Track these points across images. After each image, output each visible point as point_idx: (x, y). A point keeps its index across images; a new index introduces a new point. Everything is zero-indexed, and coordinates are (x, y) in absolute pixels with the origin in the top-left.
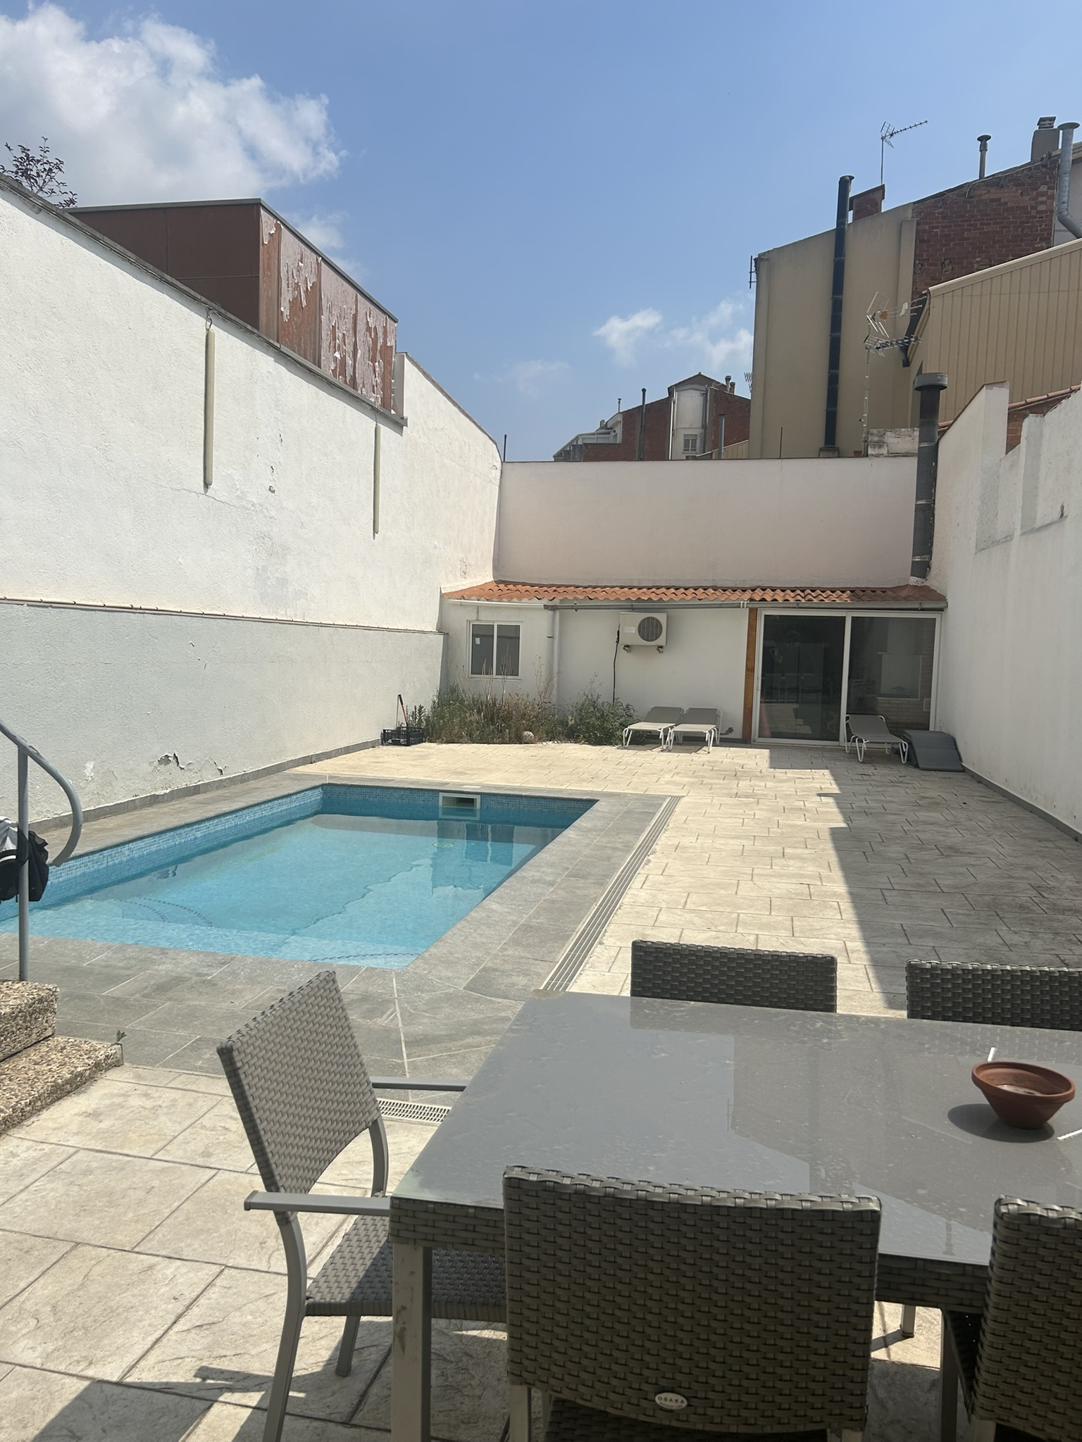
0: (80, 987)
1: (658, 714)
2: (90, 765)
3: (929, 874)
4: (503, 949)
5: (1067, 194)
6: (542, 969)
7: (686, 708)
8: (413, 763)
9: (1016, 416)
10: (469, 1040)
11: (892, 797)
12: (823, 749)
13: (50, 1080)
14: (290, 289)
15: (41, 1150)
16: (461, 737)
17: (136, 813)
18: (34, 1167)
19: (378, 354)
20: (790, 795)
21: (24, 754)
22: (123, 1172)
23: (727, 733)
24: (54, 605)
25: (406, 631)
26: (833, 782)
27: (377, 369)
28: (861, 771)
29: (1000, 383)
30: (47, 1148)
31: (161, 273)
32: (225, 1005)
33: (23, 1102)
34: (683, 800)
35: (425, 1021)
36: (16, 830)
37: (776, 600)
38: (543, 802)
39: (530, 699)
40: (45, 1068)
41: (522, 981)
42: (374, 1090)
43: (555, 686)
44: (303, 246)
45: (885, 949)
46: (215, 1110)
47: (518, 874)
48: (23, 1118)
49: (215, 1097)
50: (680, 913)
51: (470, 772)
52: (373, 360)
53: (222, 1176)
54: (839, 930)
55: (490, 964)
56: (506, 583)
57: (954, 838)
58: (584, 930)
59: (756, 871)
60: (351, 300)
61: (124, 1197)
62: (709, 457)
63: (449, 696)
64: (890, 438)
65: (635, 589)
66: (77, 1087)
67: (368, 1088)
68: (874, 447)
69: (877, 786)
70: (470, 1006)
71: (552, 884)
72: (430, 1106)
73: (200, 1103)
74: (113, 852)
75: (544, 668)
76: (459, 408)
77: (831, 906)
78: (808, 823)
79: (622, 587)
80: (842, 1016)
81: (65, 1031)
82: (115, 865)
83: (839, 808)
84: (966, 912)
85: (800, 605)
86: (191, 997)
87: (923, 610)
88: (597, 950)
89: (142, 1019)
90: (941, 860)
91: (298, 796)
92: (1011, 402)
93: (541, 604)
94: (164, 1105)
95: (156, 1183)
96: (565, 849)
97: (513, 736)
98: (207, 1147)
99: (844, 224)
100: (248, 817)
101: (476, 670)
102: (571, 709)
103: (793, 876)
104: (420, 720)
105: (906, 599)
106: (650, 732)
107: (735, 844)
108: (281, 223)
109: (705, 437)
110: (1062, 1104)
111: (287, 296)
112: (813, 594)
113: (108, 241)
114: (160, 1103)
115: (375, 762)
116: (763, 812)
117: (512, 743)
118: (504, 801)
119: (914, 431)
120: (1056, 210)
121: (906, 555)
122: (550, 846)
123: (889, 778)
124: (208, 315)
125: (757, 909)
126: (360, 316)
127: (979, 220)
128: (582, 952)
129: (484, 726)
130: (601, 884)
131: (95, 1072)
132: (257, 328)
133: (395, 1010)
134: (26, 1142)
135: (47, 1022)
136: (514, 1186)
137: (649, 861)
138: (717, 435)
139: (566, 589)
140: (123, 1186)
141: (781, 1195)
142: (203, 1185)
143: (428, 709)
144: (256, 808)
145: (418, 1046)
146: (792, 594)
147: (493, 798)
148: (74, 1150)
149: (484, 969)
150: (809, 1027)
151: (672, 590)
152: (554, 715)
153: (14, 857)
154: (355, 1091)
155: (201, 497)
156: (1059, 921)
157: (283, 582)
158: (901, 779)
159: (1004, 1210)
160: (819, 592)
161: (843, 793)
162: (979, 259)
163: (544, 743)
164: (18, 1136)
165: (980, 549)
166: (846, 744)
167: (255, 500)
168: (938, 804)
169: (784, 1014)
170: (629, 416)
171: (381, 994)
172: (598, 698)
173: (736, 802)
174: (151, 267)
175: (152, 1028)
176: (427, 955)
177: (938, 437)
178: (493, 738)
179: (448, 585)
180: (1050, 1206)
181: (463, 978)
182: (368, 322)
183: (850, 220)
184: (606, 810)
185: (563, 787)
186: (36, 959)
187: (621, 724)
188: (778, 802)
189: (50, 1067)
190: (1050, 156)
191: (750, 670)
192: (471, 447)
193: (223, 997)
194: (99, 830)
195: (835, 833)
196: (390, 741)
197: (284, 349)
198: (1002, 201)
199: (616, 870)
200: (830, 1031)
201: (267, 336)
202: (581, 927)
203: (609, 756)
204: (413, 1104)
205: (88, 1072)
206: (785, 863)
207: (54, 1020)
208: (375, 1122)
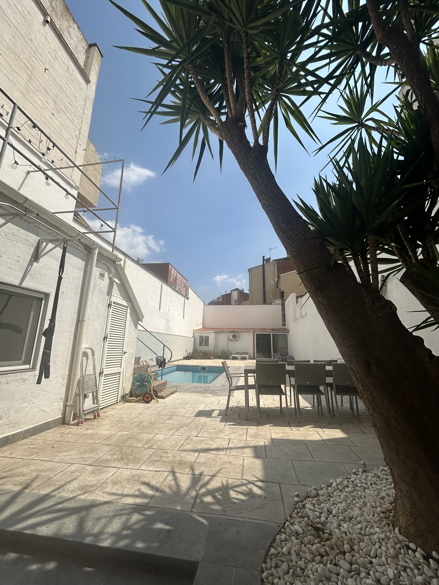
1: (237, 353)
7: (243, 352)
8: (191, 362)
9: (297, 297)
14: (173, 276)
19: (185, 287)
21: (164, 345)
23: (250, 357)
25: (187, 337)
27: (185, 289)
29: (294, 292)
31: (156, 275)
36: (163, 357)
37: (258, 331)
39: (212, 351)
43: (216, 348)
44: (175, 270)
56: (205, 328)
60: (181, 278)
62: (240, 304)
63: (195, 350)
64: (276, 301)
65: (231, 329)
66: (173, 393)
68: (273, 303)
75: (214, 344)
76: (197, 295)
79: (229, 329)
85: (262, 332)
87: (285, 332)
92: (296, 295)
93: (213, 332)
97: (209, 358)
99: (264, 264)
101: (200, 345)
102: (220, 352)
104: (190, 355)
105: (282, 330)
106: (235, 357)
108: (172, 266)
109: (239, 300)
111: (172, 278)
112: (264, 330)
115: (183, 362)
119: (280, 300)
121: (281, 323)
124: (162, 282)
129: (203, 356)
132: (168, 283)
138: (241, 300)
139: (218, 329)
143: (191, 353)
146: (261, 330)
151: (238, 329)
152: (216, 354)
155: (159, 312)
157: (169, 327)
162: (288, 270)
163: (215, 360)
165: (294, 321)
167: (166, 312)
170: (223, 296)
172: (225, 350)
177: (284, 301)
178: (205, 358)
179: (195, 328)
182: (183, 281)
187: (230, 355)
191: (254, 344)
192: (199, 303)
196: (185, 359)
197: (172, 286)
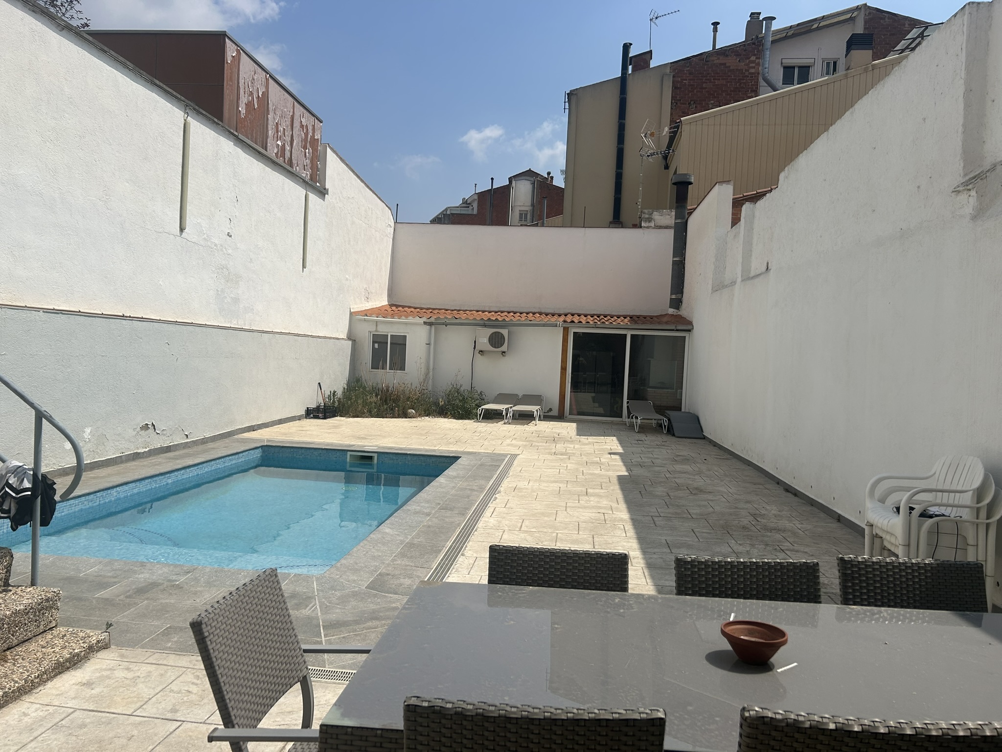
0: (77, 592)
1: (502, 398)
2: (88, 430)
3: (683, 506)
4: (393, 560)
5: (767, 62)
6: (421, 573)
7: (520, 395)
8: (329, 431)
9: (737, 204)
10: (370, 624)
11: (658, 455)
12: (612, 423)
13: (53, 659)
14: (246, 95)
15: (46, 711)
16: (364, 413)
17: (123, 465)
18: (41, 723)
19: (308, 144)
20: (590, 454)
21: (40, 416)
22: (110, 726)
23: (548, 412)
24: (63, 312)
25: (325, 337)
26: (619, 445)
27: (307, 154)
28: (637, 438)
29: (728, 182)
30: (51, 709)
31: (151, 78)
32: (189, 602)
33: (33, 676)
34: (518, 457)
35: (337, 611)
36: (32, 473)
37: (580, 322)
38: (422, 458)
39: (413, 387)
40: (50, 650)
41: (407, 582)
42: (305, 654)
43: (431, 378)
44: (256, 66)
45: (655, 556)
46: (181, 679)
47: (404, 507)
48: (33, 687)
49: (181, 669)
50: (517, 533)
51: (370, 437)
52: (305, 148)
53: (186, 726)
54: (625, 544)
55: (384, 571)
56: (397, 306)
57: (699, 482)
58: (451, 546)
59: (568, 505)
60: (290, 104)
61: (111, 744)
62: (536, 225)
63: (355, 384)
64: (656, 216)
65: (487, 313)
66: (75, 664)
67: (300, 653)
68: (646, 221)
69: (648, 448)
70: (370, 600)
71: (428, 514)
72: (341, 671)
73: (169, 674)
74: (104, 493)
75: (423, 366)
76: (365, 184)
77: (619, 527)
78: (603, 472)
79: (478, 311)
80: (633, 595)
81: (66, 624)
82: (105, 503)
83: (623, 462)
84: (708, 531)
85: (597, 326)
86: (163, 597)
87: (677, 330)
88: (460, 559)
89: (125, 614)
90: (691, 497)
91: (244, 454)
92: (734, 195)
93: (422, 321)
94: (142, 676)
95: (135, 732)
96: (437, 490)
97: (400, 412)
98: (174, 705)
99: (626, 74)
100: (206, 468)
101: (375, 366)
102: (442, 394)
103: (593, 507)
104: (334, 401)
105: (667, 323)
106: (496, 410)
107: (555, 486)
108: (240, 49)
109: (533, 212)
110: (781, 646)
111: (244, 100)
112: (605, 319)
113: (113, 53)
114: (138, 674)
115: (300, 430)
116: (572, 465)
117: (400, 418)
118: (394, 458)
119: (672, 211)
120: (761, 72)
121: (666, 294)
122: (427, 488)
123: (656, 443)
124: (186, 110)
125: (569, 530)
126: (296, 117)
127: (713, 76)
128: (449, 561)
129: (380, 406)
130: (463, 514)
131: (88, 653)
132: (222, 121)
133: (316, 604)
134: (35, 704)
135: (51, 616)
136: (412, 711)
137: (496, 498)
138: (542, 211)
139: (439, 311)
140: (110, 735)
141: (599, 710)
142: (171, 733)
143: (339, 393)
144: (213, 462)
145: (333, 628)
146: (592, 319)
147: (386, 456)
148: (72, 710)
149: (380, 574)
150: (610, 601)
151: (512, 314)
152: (429, 398)
153: (29, 493)
154: (290, 655)
155: (178, 238)
156: (767, 536)
157: (236, 300)
158: (663, 443)
159: (747, 714)
160: (609, 317)
161: (625, 452)
162: (712, 102)
163: (423, 418)
164: (29, 700)
165: (714, 291)
166: (627, 420)
167: (217, 242)
168: (688, 460)
169: (594, 594)
170: (482, 195)
171: (305, 593)
172: (461, 387)
173: (554, 458)
174: (145, 73)
175: (133, 620)
176: (339, 565)
177: (687, 216)
178: (386, 414)
179: (356, 306)
180: (778, 711)
181: (364, 581)
182: (301, 121)
183: (630, 71)
184: (466, 464)
185: (436, 448)
186: (44, 571)
187: (476, 405)
188: (582, 458)
189: (53, 650)
190: (757, 37)
191: (564, 369)
192: (373, 211)
193: (188, 597)
194: (94, 478)
195: (620, 479)
196: (312, 416)
197: (241, 136)
198: (727, 65)
199: (473, 504)
200: (625, 604)
201: (229, 127)
202: (449, 544)
203: (468, 427)
204: (329, 670)
205: (83, 653)
206: (588, 499)
207: (57, 615)
208: (305, 677)
